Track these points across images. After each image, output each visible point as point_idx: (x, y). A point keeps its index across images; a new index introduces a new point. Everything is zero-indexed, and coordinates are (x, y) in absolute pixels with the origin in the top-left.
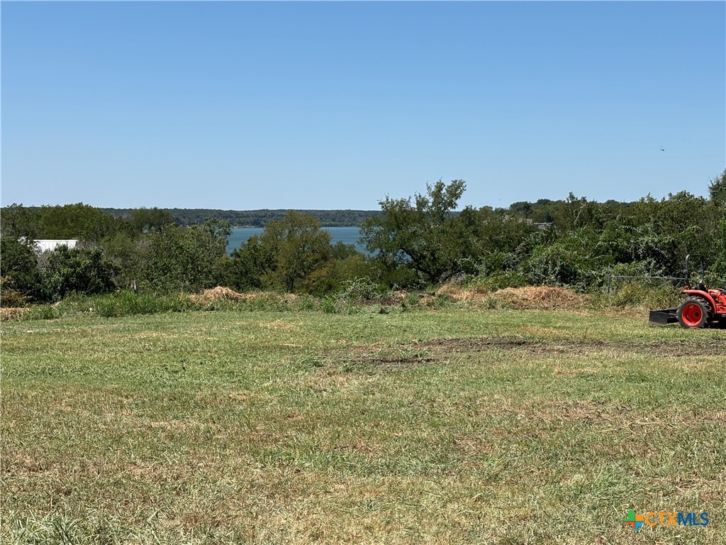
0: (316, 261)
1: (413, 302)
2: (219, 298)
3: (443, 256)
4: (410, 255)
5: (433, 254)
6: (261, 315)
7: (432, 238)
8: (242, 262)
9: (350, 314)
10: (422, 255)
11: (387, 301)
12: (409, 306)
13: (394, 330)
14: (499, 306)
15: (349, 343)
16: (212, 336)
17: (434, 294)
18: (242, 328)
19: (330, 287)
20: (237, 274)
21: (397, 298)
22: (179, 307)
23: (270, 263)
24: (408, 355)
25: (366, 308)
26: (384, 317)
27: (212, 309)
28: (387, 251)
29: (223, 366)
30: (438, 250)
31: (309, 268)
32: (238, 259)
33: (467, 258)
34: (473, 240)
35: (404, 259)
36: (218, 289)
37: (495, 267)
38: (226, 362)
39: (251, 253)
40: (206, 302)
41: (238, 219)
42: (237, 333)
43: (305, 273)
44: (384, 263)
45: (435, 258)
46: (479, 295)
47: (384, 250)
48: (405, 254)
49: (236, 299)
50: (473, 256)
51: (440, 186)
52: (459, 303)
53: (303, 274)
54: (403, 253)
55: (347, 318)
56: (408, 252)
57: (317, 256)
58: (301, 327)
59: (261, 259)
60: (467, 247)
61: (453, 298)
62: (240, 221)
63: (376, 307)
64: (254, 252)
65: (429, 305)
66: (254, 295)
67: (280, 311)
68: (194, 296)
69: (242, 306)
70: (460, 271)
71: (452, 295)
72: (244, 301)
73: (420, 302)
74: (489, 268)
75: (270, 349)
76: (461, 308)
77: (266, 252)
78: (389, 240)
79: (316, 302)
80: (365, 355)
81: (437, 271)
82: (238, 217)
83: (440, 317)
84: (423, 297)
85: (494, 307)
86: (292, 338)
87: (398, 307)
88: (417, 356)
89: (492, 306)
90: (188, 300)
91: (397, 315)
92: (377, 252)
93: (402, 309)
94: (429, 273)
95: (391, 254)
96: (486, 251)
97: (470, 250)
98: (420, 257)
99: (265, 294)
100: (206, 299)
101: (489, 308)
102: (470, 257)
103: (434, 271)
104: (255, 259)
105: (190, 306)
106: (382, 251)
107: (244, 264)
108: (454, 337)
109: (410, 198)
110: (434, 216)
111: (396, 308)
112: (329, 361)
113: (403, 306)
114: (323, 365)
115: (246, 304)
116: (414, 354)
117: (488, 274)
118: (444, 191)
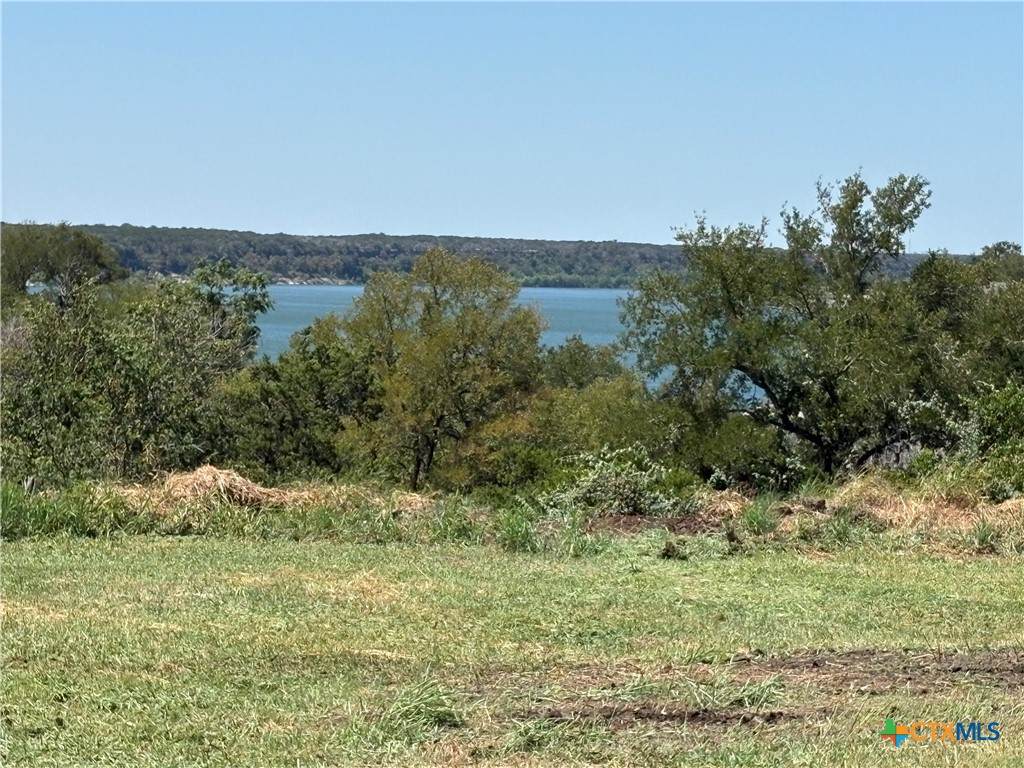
0: (501, 391)
1: (760, 528)
2: (207, 500)
3: (858, 391)
4: (763, 386)
5: (829, 386)
6: (321, 554)
7: (827, 338)
8: (282, 392)
9: (577, 556)
10: (796, 388)
11: (687, 520)
12: (748, 540)
13: (691, 615)
14: (1007, 546)
15: (555, 652)
16: (166, 619)
17: (821, 506)
18: (255, 596)
19: (531, 472)
20: (267, 425)
21: (714, 513)
22: (91, 523)
23: (362, 399)
24: (718, 700)
25: (623, 540)
26: (672, 568)
27: (186, 530)
28: (697, 373)
29: (176, 717)
30: (846, 373)
31: (478, 411)
32: (272, 385)
33: (926, 399)
34: (945, 347)
35: (746, 396)
36: (205, 472)
37: (1006, 429)
38: (185, 706)
39: (310, 369)
40: (170, 511)
42: (238, 610)
43: (468, 424)
44: (688, 405)
45: (834, 397)
46: (952, 511)
47: (688, 371)
48: (749, 383)
49: (255, 504)
50: (947, 395)
51: (855, 192)
52: (892, 533)
53: (460, 428)
54: (742, 380)
55: (566, 569)
56: (759, 380)
57: (503, 377)
58: (424, 599)
59: (339, 385)
60: (927, 369)
61: (875, 518)
63: (652, 538)
64: (317, 366)
65: (805, 536)
66: (305, 494)
67: (379, 542)
68: (134, 492)
69: (272, 524)
70: (905, 436)
71: (875, 510)
72: (278, 509)
73: (780, 528)
74: (990, 430)
75: (322, 666)
76: (896, 549)
77: (352, 366)
78: (704, 341)
79: (483, 518)
80: (592, 692)
81: (841, 436)
82: (298, 254)
83: (832, 576)
84: (790, 512)
85: (993, 550)
86: (392, 632)
87: (717, 541)
88: (740, 702)
89: (988, 544)
90: (118, 504)
91: (710, 565)
92: (668, 373)
93: (725, 545)
94: (817, 439)
95: (710, 383)
96: (979, 383)
97: (934, 377)
98: (791, 394)
99: (340, 491)
100: (170, 500)
101: (979, 552)
102: (934, 398)
103: (831, 436)
104: (321, 384)
105: (124, 520)
106: (682, 372)
107: (288, 400)
108: (860, 643)
109: (765, 223)
110: (838, 276)
111: (710, 541)
112: (484, 708)
113: (731, 537)
114: (464, 724)
115: (284, 518)
116: (732, 698)
117: (984, 448)
118: (867, 206)
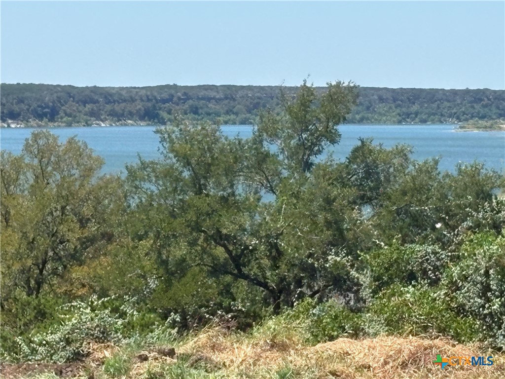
10: (246, 246)
41: (108, 107)
43: (65, 267)
61: (211, 361)
62: (113, 110)
84: (146, 358)
94: (264, 285)
